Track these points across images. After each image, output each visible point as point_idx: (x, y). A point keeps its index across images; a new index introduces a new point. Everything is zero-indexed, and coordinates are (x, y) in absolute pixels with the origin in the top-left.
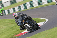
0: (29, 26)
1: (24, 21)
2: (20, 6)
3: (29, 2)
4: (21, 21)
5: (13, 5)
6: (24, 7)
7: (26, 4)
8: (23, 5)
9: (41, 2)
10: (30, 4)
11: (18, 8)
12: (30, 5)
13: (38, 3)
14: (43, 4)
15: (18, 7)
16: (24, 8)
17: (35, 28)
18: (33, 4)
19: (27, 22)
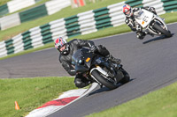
0: (104, 73)
1: (89, 59)
2: (12, 41)
3: (38, 27)
4: (80, 61)
6: (24, 42)
7: (29, 32)
8: (22, 37)
9: (76, 28)
10: (42, 32)
11: (7, 46)
12: (42, 38)
13: (66, 30)
14: (83, 34)
15: (6, 42)
16: (23, 44)
17: (120, 79)
18: (51, 33)
19: (99, 61)
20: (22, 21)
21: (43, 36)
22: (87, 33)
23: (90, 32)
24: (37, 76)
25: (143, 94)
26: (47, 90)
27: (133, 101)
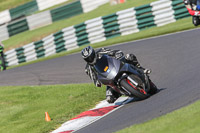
3: (72, 27)
5: (19, 38)
7: (62, 33)
9: (115, 28)
11: (36, 49)
12: (76, 39)
13: (104, 30)
14: (123, 34)
15: (35, 44)
16: (55, 47)
18: (87, 34)
20: (54, 20)
21: (78, 36)
22: (127, 33)
23: (132, 32)
24: (71, 82)
25: (190, 102)
26: (83, 98)
27: (178, 111)
